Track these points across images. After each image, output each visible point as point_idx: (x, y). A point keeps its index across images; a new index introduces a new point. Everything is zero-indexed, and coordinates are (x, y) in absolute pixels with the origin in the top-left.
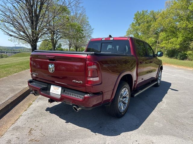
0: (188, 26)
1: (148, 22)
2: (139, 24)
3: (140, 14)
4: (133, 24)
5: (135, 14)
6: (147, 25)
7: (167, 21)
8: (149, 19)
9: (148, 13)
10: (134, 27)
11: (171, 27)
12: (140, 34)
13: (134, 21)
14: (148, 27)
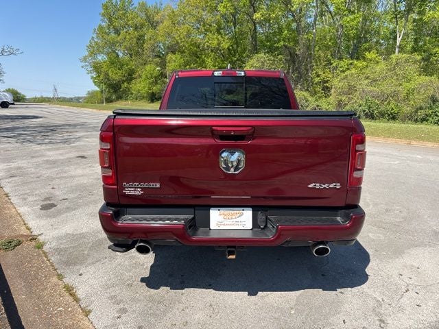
0: (221, 45)
1: (136, 28)
2: (117, 32)
3: (115, 6)
4: (101, 28)
5: (104, 5)
6: (136, 34)
7: (183, 30)
8: (138, 21)
9: (134, 6)
10: (105, 36)
11: (192, 45)
12: (121, 54)
13: (103, 21)
14: (138, 39)
